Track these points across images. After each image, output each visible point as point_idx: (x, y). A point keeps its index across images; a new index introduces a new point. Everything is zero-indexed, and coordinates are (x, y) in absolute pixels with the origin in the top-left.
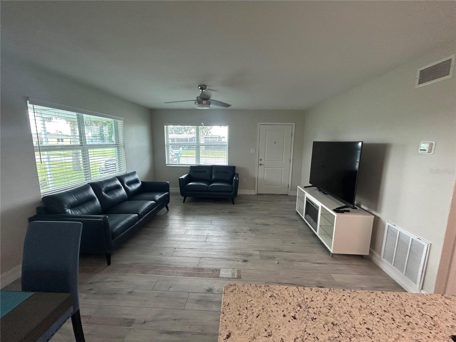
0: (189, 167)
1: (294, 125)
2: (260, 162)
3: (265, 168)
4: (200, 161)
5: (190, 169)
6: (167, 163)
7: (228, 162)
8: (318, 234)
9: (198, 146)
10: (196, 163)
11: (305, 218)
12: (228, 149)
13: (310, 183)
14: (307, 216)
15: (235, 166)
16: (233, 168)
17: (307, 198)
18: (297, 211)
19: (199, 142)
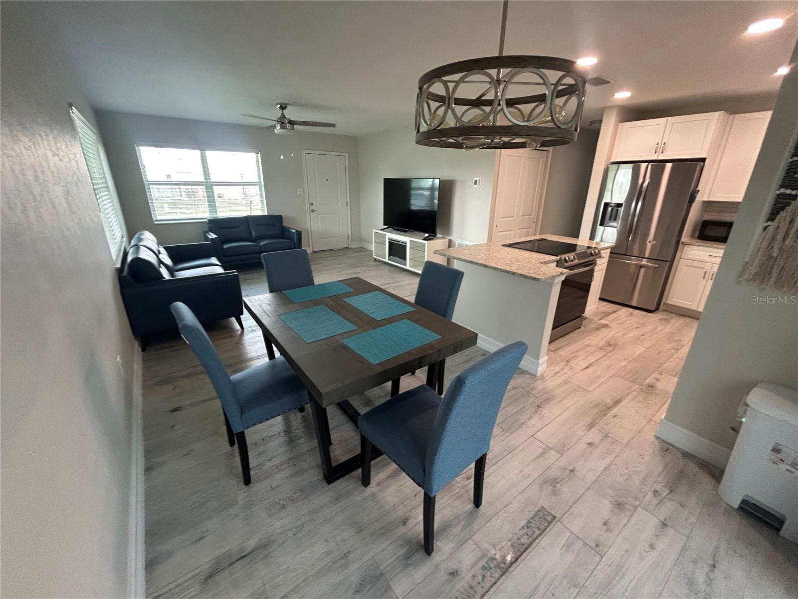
0: (205, 222)
1: (347, 156)
3: (319, 215)
4: (217, 212)
5: (210, 225)
6: (154, 219)
7: (266, 210)
8: (407, 267)
9: (209, 186)
10: (210, 214)
11: (389, 260)
12: (263, 189)
13: (384, 225)
14: (391, 257)
15: (279, 214)
16: (279, 218)
17: (389, 239)
18: (376, 257)
19: (210, 179)
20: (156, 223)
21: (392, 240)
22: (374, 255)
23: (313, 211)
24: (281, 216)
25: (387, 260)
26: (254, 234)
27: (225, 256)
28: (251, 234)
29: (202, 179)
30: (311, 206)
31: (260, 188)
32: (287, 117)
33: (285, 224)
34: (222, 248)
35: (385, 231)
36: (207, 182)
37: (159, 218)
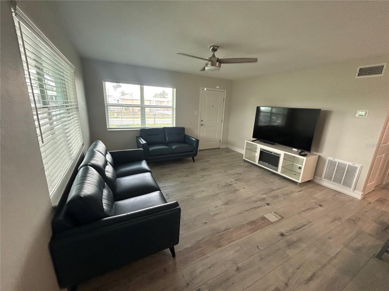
0: (138, 130)
1: (226, 92)
2: (202, 123)
3: (205, 128)
4: (145, 124)
5: (141, 133)
6: (108, 127)
7: (175, 124)
8: (279, 172)
9: (143, 107)
10: (141, 126)
11: (258, 163)
12: (175, 111)
13: (253, 137)
14: (261, 162)
15: (184, 127)
16: (183, 129)
17: (261, 149)
18: (245, 159)
19: (144, 103)
20: (108, 130)
21: (263, 150)
22: (244, 157)
23: (202, 125)
24: (184, 128)
25: (257, 163)
26: (167, 139)
27: (150, 156)
28: (166, 140)
29: (139, 103)
30: (201, 122)
31: (173, 110)
32: (217, 57)
33: (186, 133)
34: (149, 150)
35: (255, 143)
36: (142, 105)
37: (111, 127)
